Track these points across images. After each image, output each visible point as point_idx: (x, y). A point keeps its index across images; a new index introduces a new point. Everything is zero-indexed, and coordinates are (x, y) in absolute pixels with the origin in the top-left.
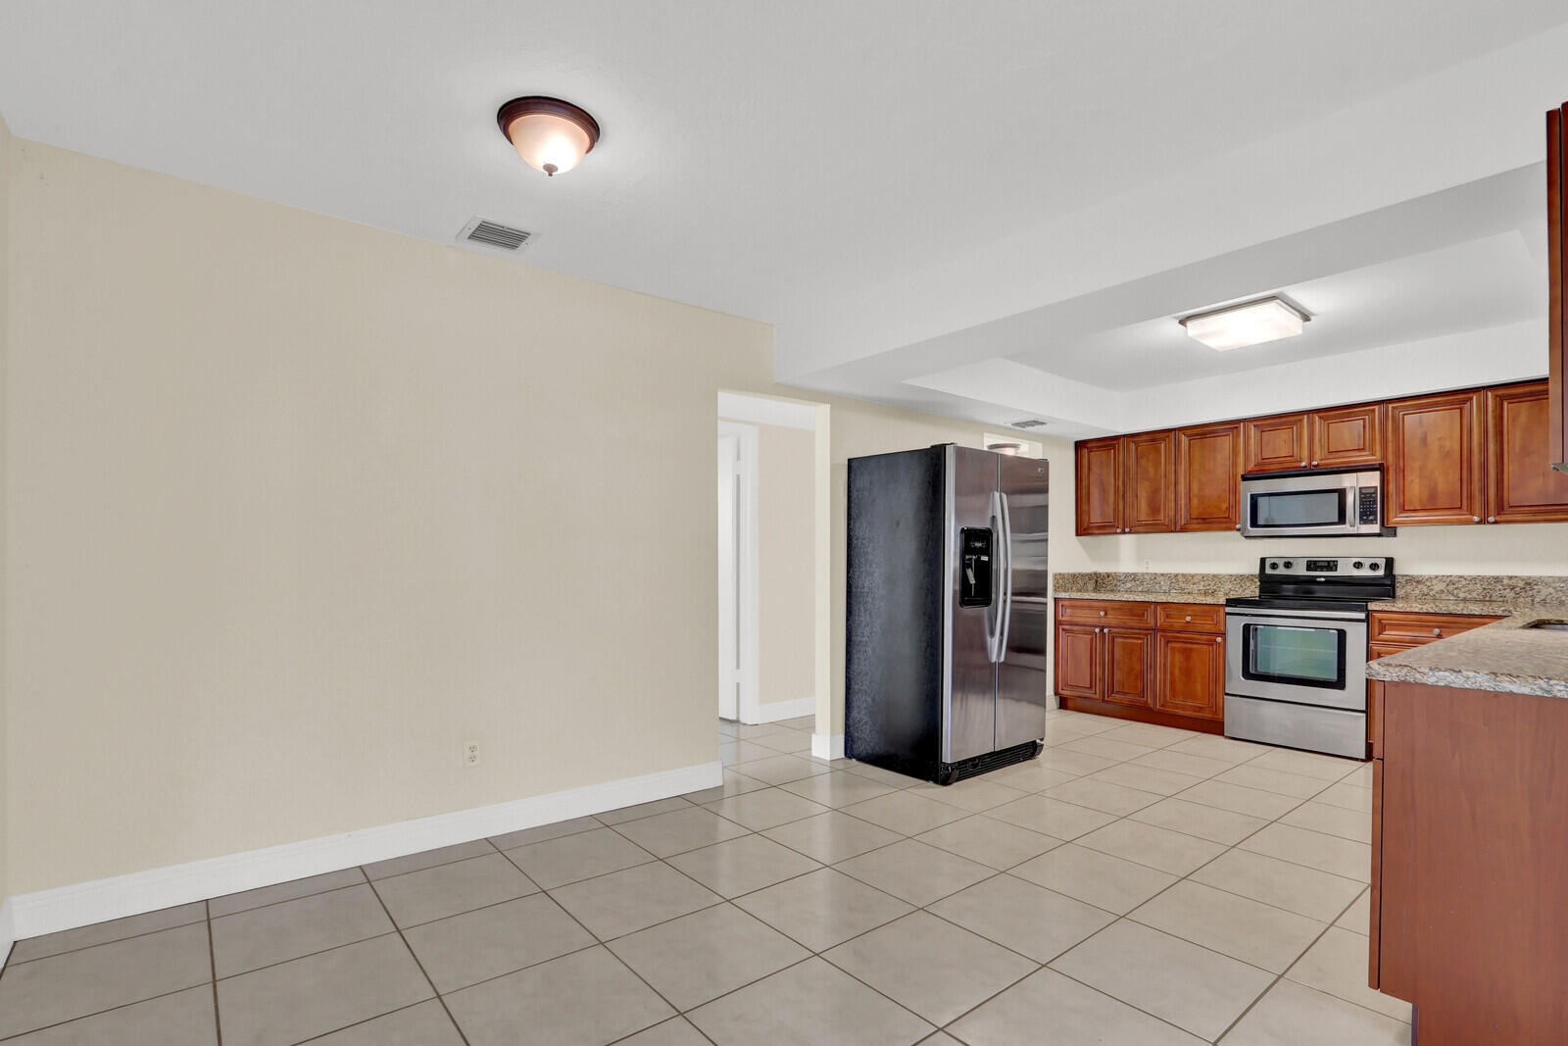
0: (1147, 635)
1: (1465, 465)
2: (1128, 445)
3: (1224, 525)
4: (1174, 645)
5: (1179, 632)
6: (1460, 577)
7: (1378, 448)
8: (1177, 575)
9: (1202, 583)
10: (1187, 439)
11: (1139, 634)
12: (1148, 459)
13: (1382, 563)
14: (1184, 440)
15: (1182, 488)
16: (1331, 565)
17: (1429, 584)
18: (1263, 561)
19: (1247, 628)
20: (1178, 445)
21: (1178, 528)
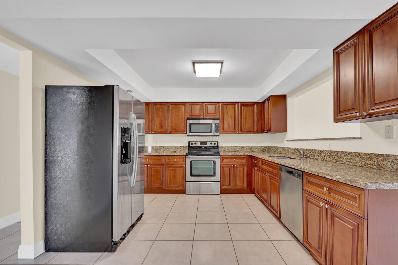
0: (162, 166)
1: (235, 120)
2: (153, 105)
3: (182, 132)
4: (171, 168)
5: (172, 164)
6: (231, 146)
7: (218, 114)
8: (165, 147)
9: (173, 149)
10: (171, 106)
11: (160, 166)
12: (159, 110)
13: (216, 143)
14: (170, 106)
15: (170, 120)
16: (205, 144)
17: (225, 148)
18: (189, 142)
19: (191, 162)
20: (168, 107)
21: (169, 133)
